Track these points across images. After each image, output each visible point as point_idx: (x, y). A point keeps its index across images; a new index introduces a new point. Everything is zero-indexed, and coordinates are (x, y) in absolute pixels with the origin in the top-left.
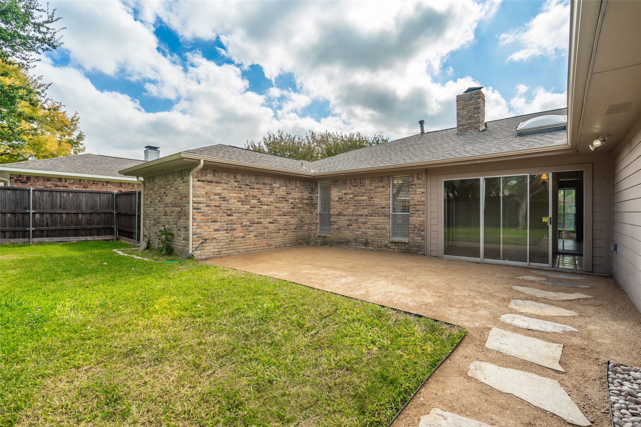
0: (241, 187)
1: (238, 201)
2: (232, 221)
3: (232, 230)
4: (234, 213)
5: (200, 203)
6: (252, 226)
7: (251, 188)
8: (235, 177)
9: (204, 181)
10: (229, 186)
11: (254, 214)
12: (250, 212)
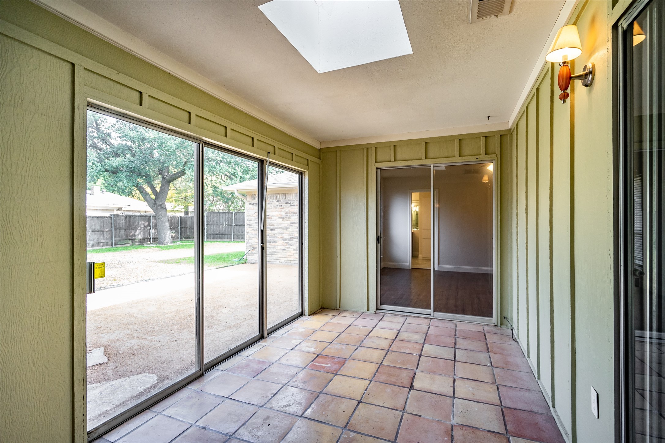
0: (282, 206)
1: (279, 218)
2: (274, 235)
3: (274, 242)
4: (276, 228)
5: (251, 220)
6: (292, 240)
7: (291, 206)
8: (277, 197)
9: (253, 204)
10: (272, 205)
11: (294, 230)
12: (291, 227)
